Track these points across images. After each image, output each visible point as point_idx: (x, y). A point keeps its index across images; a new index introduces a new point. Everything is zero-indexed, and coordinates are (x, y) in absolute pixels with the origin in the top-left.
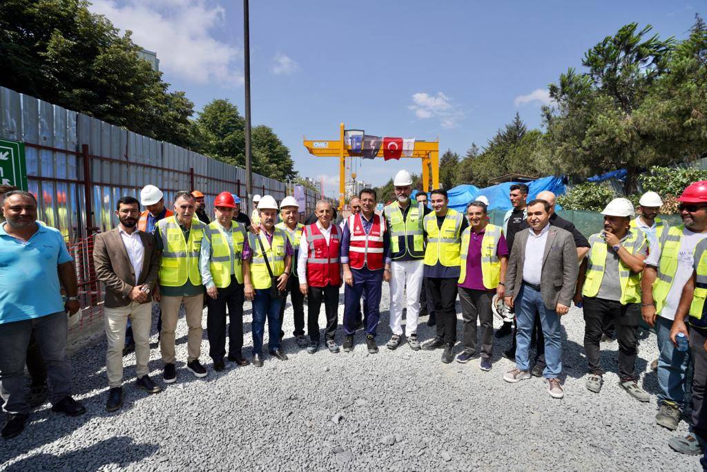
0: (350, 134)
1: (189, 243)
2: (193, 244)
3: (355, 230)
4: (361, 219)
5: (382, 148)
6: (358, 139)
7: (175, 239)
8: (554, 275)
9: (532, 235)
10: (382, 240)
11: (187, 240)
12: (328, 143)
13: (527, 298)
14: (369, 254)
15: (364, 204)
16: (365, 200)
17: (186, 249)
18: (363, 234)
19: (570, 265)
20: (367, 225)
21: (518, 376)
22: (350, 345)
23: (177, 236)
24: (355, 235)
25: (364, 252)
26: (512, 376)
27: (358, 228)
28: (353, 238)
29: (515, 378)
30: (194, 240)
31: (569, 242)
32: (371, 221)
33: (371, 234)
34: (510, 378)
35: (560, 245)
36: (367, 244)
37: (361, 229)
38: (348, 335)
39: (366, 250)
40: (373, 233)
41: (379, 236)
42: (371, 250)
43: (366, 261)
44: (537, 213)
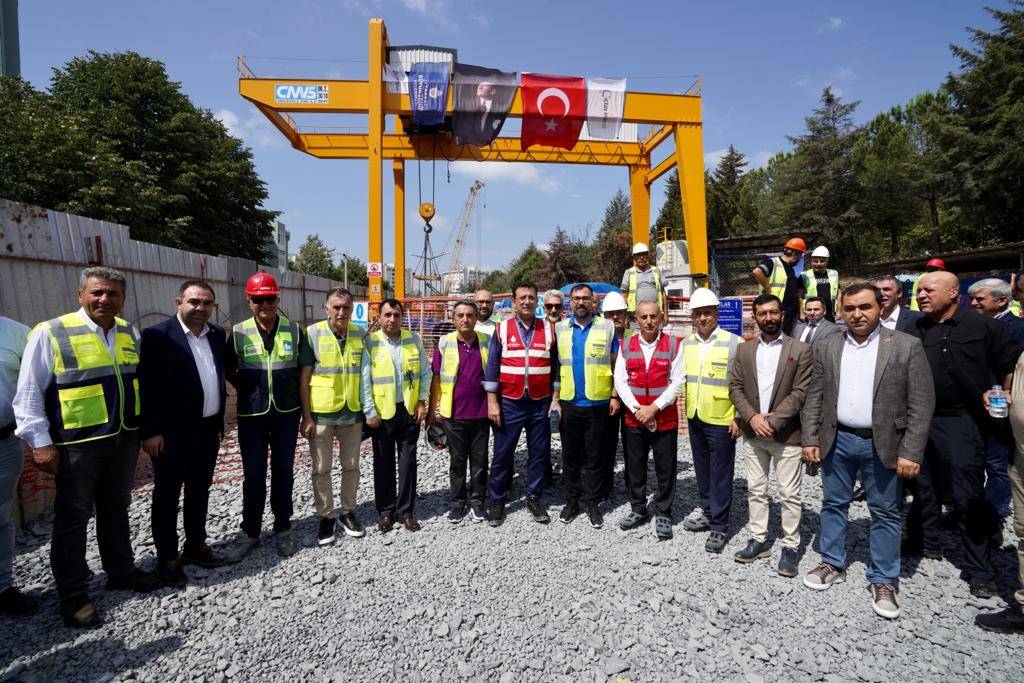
0: (406, 60)
1: (345, 355)
2: (351, 357)
3: (508, 342)
4: (518, 326)
5: (518, 107)
6: (432, 74)
7: (329, 350)
8: (894, 409)
9: (851, 343)
10: (548, 356)
11: (342, 352)
12: (327, 87)
13: (841, 449)
14: (531, 377)
15: (522, 304)
16: (524, 298)
17: (342, 362)
18: (521, 348)
19: (920, 393)
20: (527, 334)
21: (828, 579)
22: (498, 516)
23: (331, 345)
24: (509, 349)
25: (523, 373)
26: (818, 579)
27: (513, 339)
28: (506, 354)
29: (824, 582)
30: (352, 351)
31: (916, 354)
32: (531, 328)
33: (532, 348)
34: (815, 583)
35: (903, 359)
36: (527, 362)
37: (518, 341)
38: (496, 500)
39: (527, 370)
40: (536, 345)
41: (544, 349)
42: (534, 370)
43: (526, 387)
44: (864, 307)
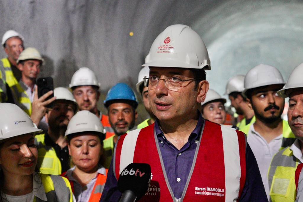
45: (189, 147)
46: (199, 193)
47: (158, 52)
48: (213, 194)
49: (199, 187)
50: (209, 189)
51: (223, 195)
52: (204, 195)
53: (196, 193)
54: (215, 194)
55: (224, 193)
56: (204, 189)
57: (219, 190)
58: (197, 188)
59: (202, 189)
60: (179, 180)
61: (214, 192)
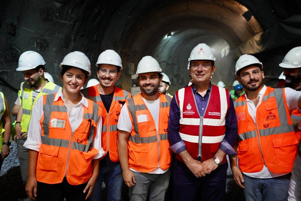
45: (207, 96)
46: (210, 114)
47: (198, 54)
48: (216, 115)
49: (210, 112)
50: (214, 113)
51: (219, 115)
52: (212, 115)
53: (209, 114)
54: (217, 115)
55: (220, 114)
56: (212, 113)
57: (218, 113)
58: (209, 113)
59: (211, 113)
60: (203, 109)
61: (216, 114)
